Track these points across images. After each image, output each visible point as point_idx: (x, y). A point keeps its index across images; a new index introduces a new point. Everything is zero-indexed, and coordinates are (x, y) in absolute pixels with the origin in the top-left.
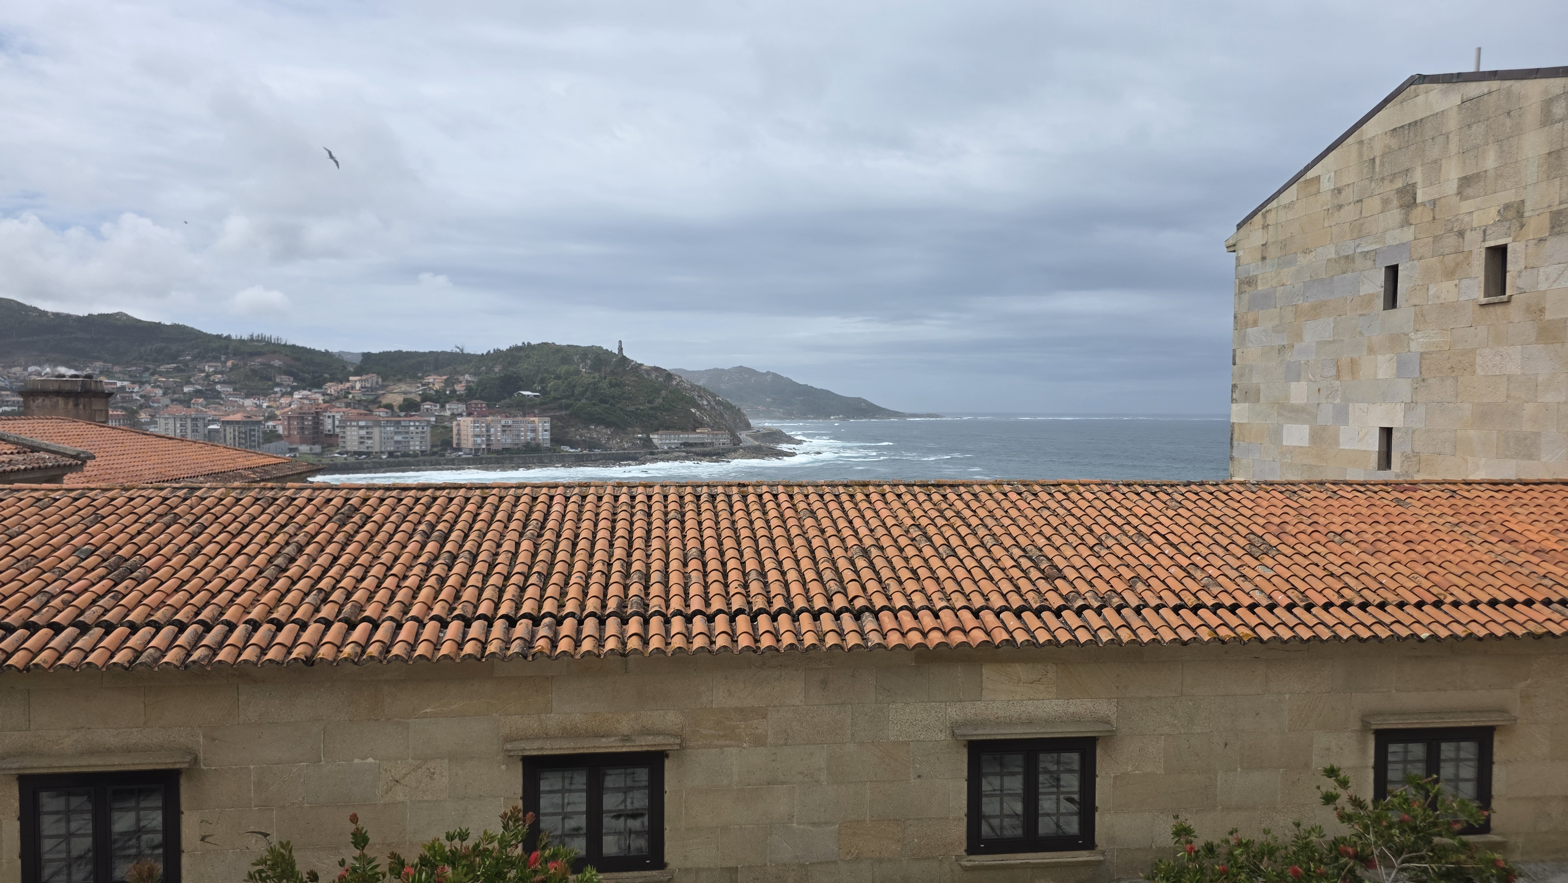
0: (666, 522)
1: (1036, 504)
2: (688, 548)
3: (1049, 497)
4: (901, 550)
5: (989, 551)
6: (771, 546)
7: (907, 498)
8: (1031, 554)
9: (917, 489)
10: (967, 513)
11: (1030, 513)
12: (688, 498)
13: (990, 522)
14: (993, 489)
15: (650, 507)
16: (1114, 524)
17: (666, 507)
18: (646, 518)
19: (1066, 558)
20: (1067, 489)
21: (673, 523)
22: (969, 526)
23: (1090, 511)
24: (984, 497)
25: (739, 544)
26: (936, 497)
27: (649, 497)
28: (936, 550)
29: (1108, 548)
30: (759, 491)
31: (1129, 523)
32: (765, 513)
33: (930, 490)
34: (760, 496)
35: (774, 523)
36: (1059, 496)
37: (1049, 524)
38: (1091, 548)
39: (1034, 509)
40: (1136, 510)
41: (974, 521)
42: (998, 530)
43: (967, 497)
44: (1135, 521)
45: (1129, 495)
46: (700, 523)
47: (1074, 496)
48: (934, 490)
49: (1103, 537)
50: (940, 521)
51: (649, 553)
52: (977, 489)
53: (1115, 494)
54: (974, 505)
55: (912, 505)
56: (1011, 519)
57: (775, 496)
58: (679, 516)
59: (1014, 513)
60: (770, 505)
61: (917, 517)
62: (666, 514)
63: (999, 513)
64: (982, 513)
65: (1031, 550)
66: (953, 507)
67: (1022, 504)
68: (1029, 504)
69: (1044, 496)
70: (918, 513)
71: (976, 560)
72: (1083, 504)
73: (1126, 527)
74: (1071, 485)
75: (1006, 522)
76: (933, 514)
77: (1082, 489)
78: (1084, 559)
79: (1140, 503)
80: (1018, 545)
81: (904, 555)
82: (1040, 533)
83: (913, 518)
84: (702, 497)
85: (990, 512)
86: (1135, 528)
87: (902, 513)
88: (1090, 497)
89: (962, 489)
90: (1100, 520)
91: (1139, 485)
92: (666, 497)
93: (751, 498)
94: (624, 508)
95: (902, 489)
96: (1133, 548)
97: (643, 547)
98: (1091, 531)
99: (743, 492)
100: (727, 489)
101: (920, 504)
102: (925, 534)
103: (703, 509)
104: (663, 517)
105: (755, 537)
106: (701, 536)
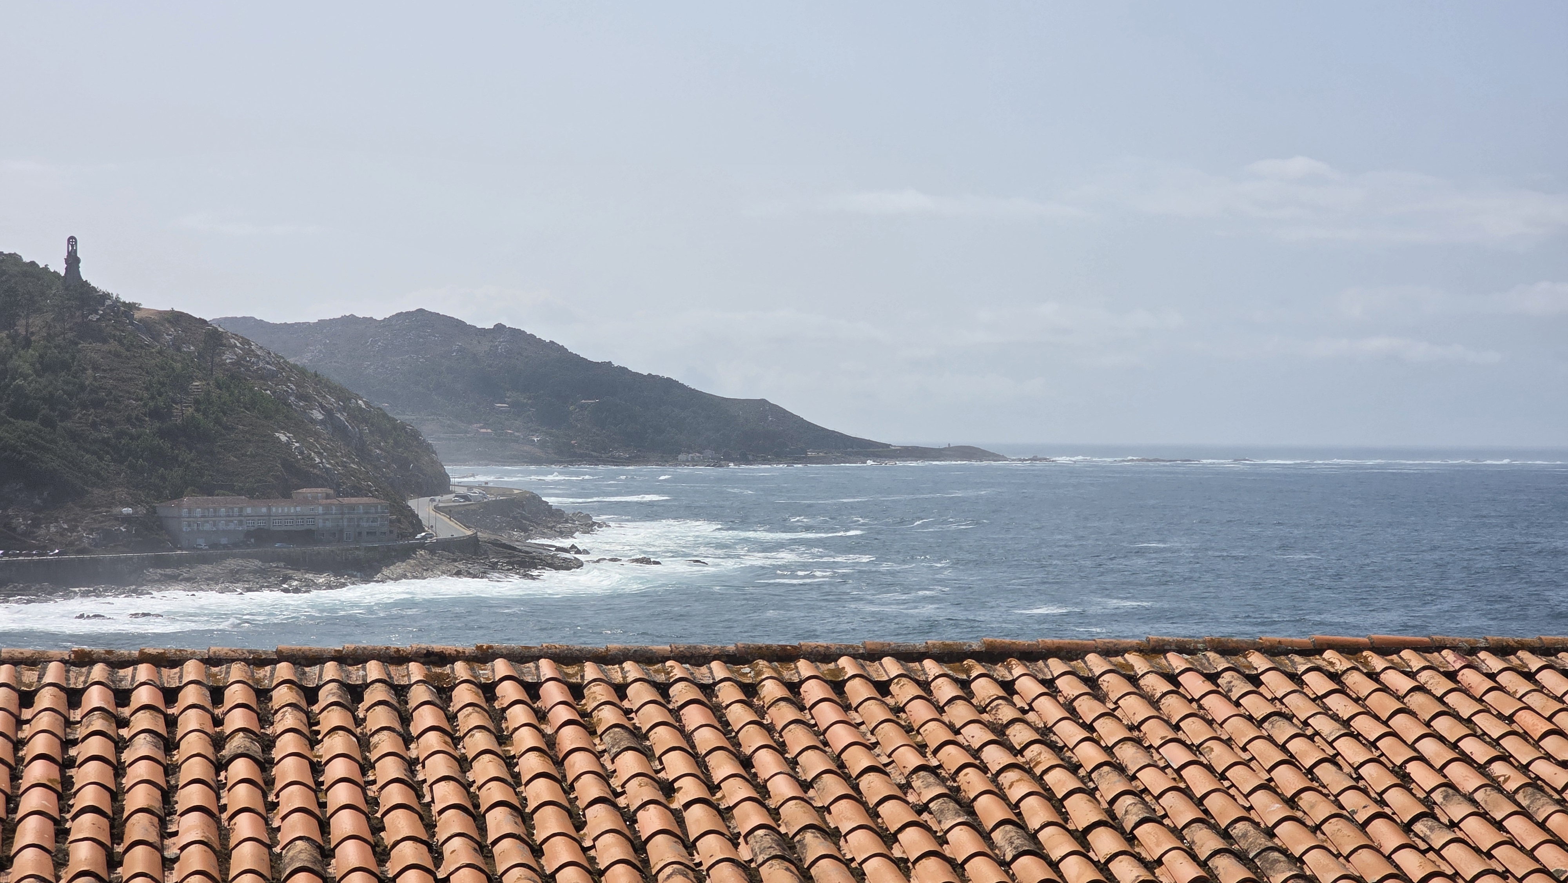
0: (220, 766)
1: (1256, 706)
2: (283, 838)
3: (1292, 686)
4: (889, 838)
6: (520, 830)
7: (904, 691)
8: (1243, 844)
9: (931, 667)
10: (1069, 732)
11: (1241, 730)
12: (282, 695)
13: (1129, 755)
14: (1138, 664)
15: (171, 722)
16: (1466, 758)
17: (218, 722)
18: (159, 755)
19: (1338, 856)
22: (1074, 768)
23: (1400, 723)
24: (1115, 686)
25: (430, 826)
26: (984, 689)
27: (171, 695)
28: (986, 836)
30: (485, 673)
32: (503, 738)
33: (968, 671)
34: (488, 690)
35: (530, 764)
36: (1317, 683)
37: (1291, 760)
38: (1407, 828)
39: (1251, 719)
40: (1526, 719)
41: (1089, 755)
42: (1153, 780)
43: (1070, 686)
44: (1522, 752)
46: (317, 768)
47: (1357, 682)
48: (978, 670)
49: (1437, 796)
50: (995, 757)
51: (170, 853)
52: (1096, 664)
53: (1469, 677)
54: (1088, 708)
55: (919, 711)
56: (1189, 747)
57: (533, 690)
58: (256, 749)
59: (1195, 731)
60: (519, 715)
61: (933, 746)
62: (218, 742)
63: (1155, 732)
64: (1109, 731)
65: (1245, 836)
66: (1031, 717)
67: (1217, 707)
68: (1237, 704)
69: (1277, 684)
70: (935, 734)
72: (1383, 704)
73: (1499, 769)
74: (1350, 650)
75: (1176, 755)
76: (976, 735)
80: (1206, 819)
81: (897, 852)
82: (1268, 786)
83: (921, 748)
84: (322, 693)
85: (1131, 728)
86: (1524, 769)
87: (891, 736)
88: (1403, 684)
89: (1056, 666)
90: (1428, 747)
92: (217, 694)
93: (462, 695)
94: (98, 723)
95: (890, 667)
97: (153, 836)
98: (1404, 780)
99: (439, 676)
100: (392, 669)
101: (941, 710)
102: (954, 795)
103: (324, 728)
104: (209, 752)
105: (477, 806)
106: (323, 805)
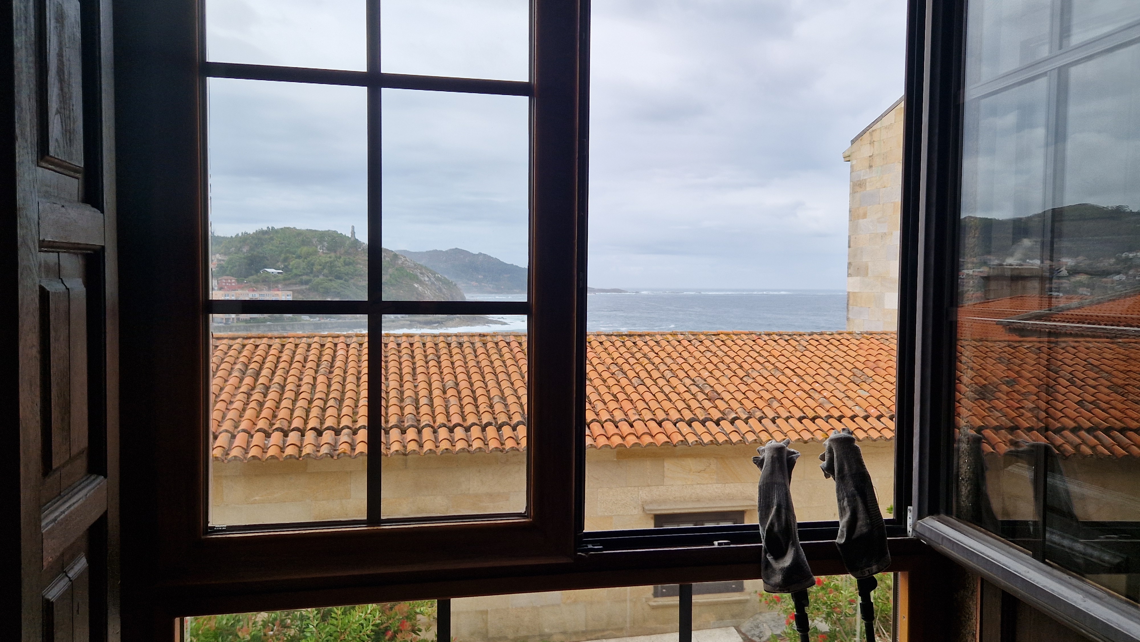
0: (427, 363)
1: (702, 348)
2: (445, 380)
3: (711, 343)
4: (605, 381)
5: (668, 381)
6: (508, 379)
7: (607, 344)
8: (698, 383)
9: (614, 338)
10: (652, 355)
11: (697, 354)
12: (441, 345)
13: (669, 361)
14: (670, 338)
15: (413, 352)
16: (758, 362)
17: (425, 352)
18: (410, 360)
19: (723, 386)
20: (724, 337)
21: (431, 363)
22: (653, 364)
23: (741, 353)
24: (664, 343)
25: (484, 377)
26: (629, 344)
27: (412, 345)
28: (630, 381)
29: (754, 378)
30: (495, 340)
31: (768, 361)
32: (501, 356)
33: (624, 339)
34: (497, 343)
35: (509, 362)
36: (718, 343)
37: (711, 362)
38: (741, 379)
39: (700, 352)
40: (774, 352)
41: (657, 361)
42: (674, 367)
43: (652, 343)
44: (773, 360)
45: (768, 342)
46: (452, 363)
47: (729, 342)
48: (627, 339)
49: (750, 371)
50: (632, 361)
51: (416, 384)
52: (659, 338)
53: (758, 341)
54: (657, 349)
55: (612, 349)
56: (684, 359)
57: (508, 343)
58: (436, 358)
59: (686, 354)
60: (505, 350)
61: (615, 358)
62: (426, 357)
63: (675, 355)
64: (663, 354)
65: (698, 381)
66: (641, 351)
67: (691, 348)
68: (697, 348)
69: (707, 343)
70: (616, 355)
71: (659, 387)
72: (736, 348)
73: (767, 364)
74: (727, 334)
75: (680, 361)
76: (627, 355)
77: (735, 337)
78: (736, 386)
79: (777, 347)
80: (688, 376)
81: (607, 385)
82: (705, 368)
83: (613, 359)
84: (452, 345)
85: (668, 354)
86: (773, 364)
87: (604, 355)
88: (741, 343)
89: (648, 338)
90: (748, 359)
91: (776, 335)
92: (424, 344)
93: (490, 345)
94: (394, 352)
95: (604, 338)
96: (771, 379)
97: (411, 380)
98: (741, 367)
99: (483, 340)
100: (471, 338)
101: (617, 349)
102: (621, 370)
103: (453, 353)
104: (424, 359)
105: (495, 373)
106: (455, 372)
